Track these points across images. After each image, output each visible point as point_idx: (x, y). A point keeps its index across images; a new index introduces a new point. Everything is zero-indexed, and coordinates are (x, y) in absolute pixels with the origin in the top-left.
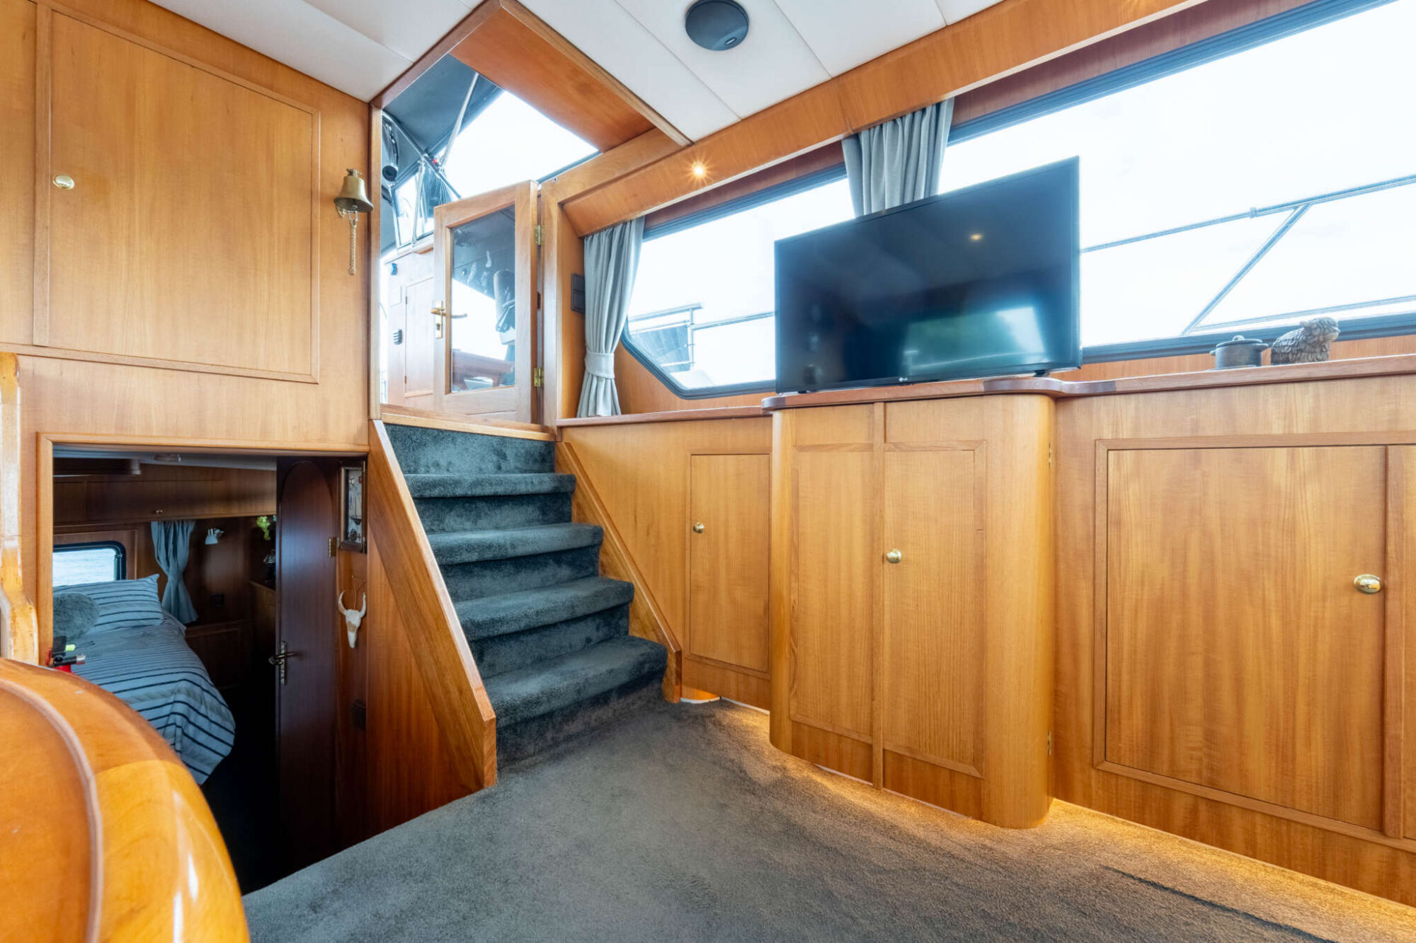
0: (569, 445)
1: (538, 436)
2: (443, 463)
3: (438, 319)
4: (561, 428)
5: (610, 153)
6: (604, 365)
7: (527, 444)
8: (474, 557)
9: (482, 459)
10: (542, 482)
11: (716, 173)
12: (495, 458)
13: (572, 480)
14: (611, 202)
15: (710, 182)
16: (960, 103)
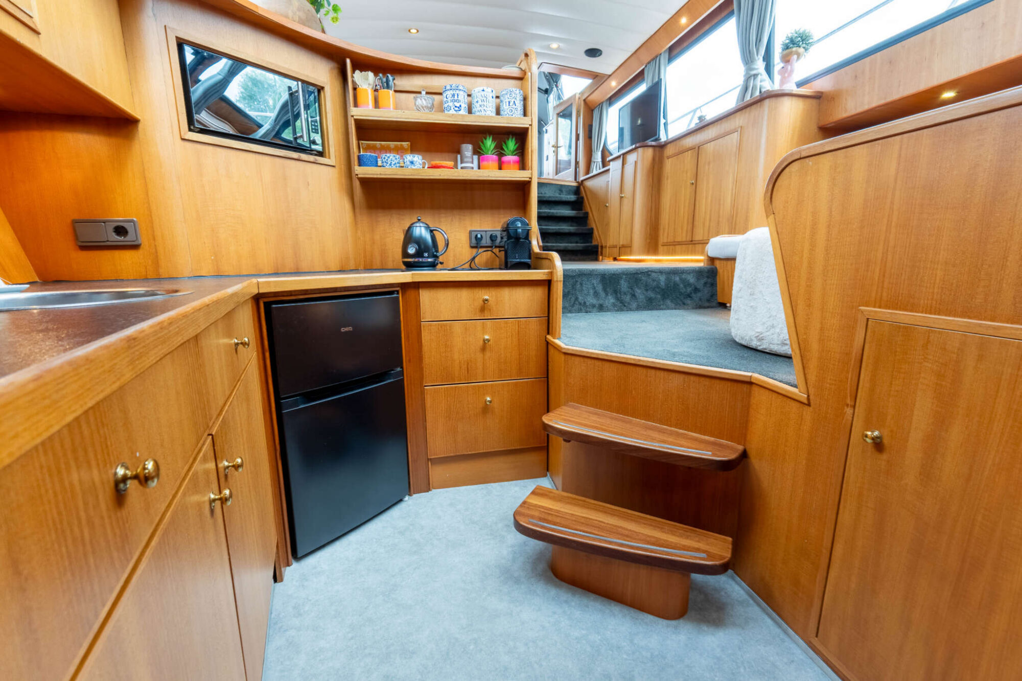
0: (584, 188)
1: (575, 184)
2: (543, 193)
3: (554, 149)
4: (582, 181)
5: (595, 80)
6: (598, 157)
7: (570, 188)
8: (545, 215)
9: (555, 192)
10: (572, 198)
11: (619, 83)
12: (559, 192)
13: (583, 198)
14: (597, 97)
15: (618, 85)
16: (671, 49)
